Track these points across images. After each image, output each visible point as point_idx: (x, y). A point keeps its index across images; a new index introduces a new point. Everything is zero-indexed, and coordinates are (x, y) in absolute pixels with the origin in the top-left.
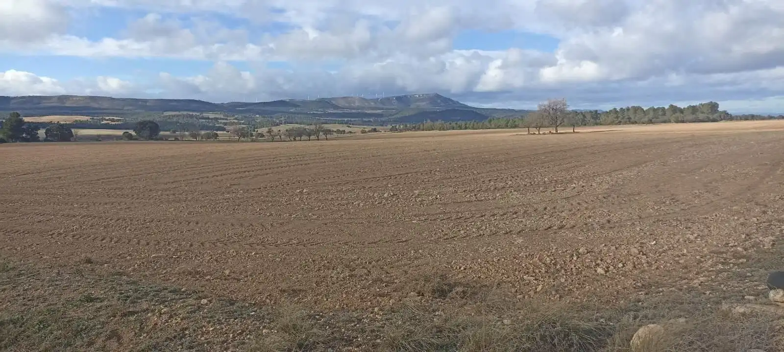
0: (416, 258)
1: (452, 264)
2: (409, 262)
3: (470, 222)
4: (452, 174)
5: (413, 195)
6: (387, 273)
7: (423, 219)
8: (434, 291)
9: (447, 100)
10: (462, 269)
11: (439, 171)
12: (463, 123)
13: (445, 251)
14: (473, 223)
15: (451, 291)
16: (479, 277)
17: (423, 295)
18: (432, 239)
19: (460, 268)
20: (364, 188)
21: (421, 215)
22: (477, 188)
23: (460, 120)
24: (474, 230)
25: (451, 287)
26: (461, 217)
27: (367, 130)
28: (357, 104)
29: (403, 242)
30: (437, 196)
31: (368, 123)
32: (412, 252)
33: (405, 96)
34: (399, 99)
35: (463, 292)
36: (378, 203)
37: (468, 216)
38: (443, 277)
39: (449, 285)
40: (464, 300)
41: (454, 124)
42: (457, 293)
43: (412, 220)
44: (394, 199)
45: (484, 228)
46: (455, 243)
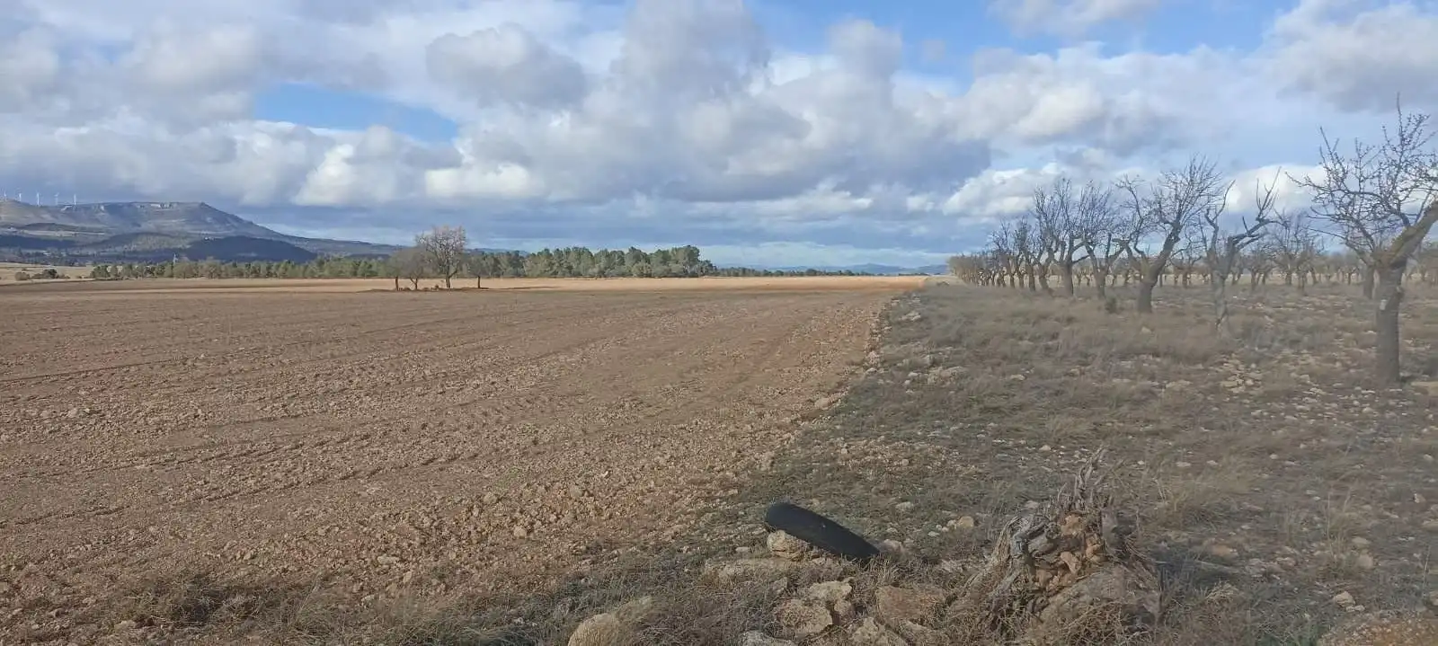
0: (140, 546)
1: (225, 548)
2: (124, 555)
3: (269, 462)
4: (234, 365)
5: (139, 411)
6: (65, 585)
7: (162, 460)
8: (176, 614)
9: (222, 218)
10: (247, 557)
11: (204, 360)
12: (263, 266)
13: (210, 525)
14: (276, 462)
15: (217, 607)
16: (285, 570)
17: (151, 623)
18: (181, 500)
19: (242, 557)
20: (15, 399)
21: (156, 453)
22: (288, 392)
23: (254, 259)
24: (278, 475)
25: (218, 598)
26: (250, 452)
27: (32, 274)
28: (4, 217)
29: (111, 512)
30: (196, 410)
31: (39, 259)
32: (131, 532)
33: (130, 205)
34: (113, 209)
35: (247, 605)
36: (50, 432)
37: (267, 449)
38: (199, 579)
39: (214, 595)
40: (247, 623)
41: (242, 266)
42: (231, 609)
43: (133, 465)
44: (92, 422)
45: (300, 469)
46: (233, 504)
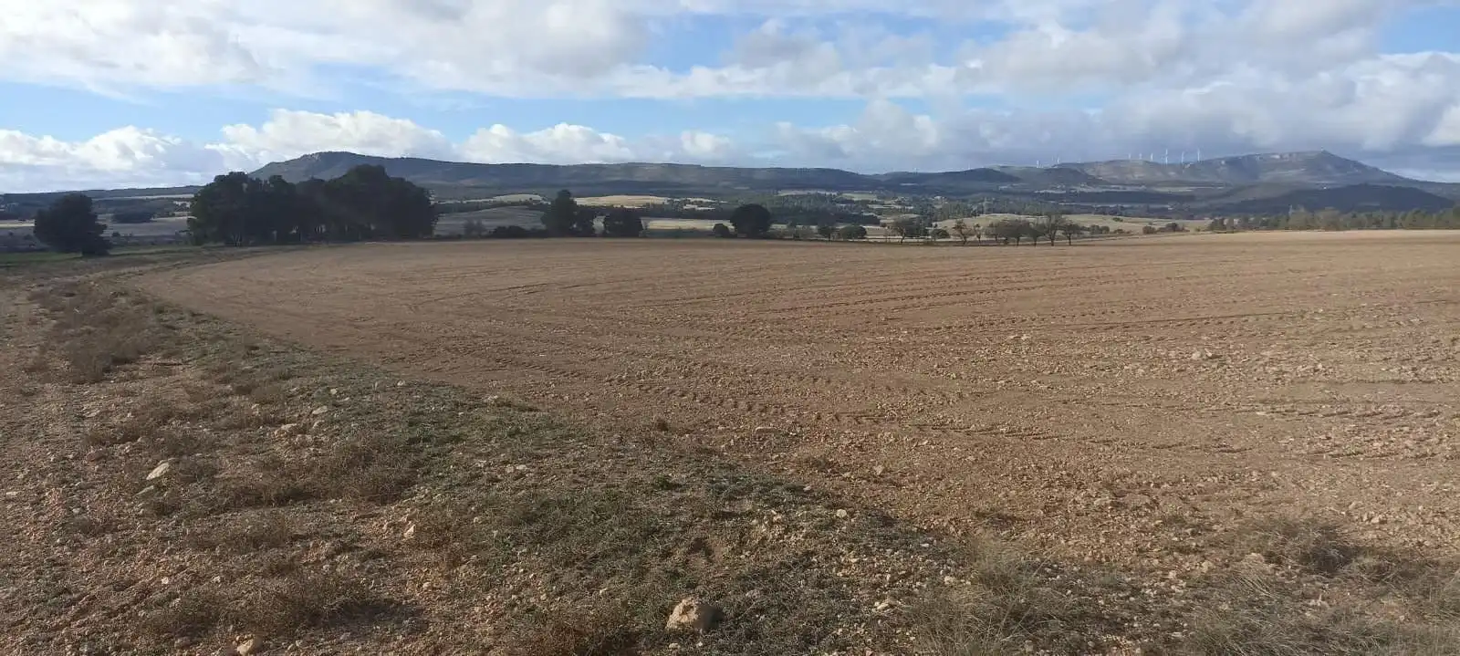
0: (1263, 488)
1: (1350, 507)
2: (1247, 494)
3: (1398, 426)
4: (1356, 322)
5: (1258, 360)
6: (1196, 509)
7: (1283, 410)
8: (1305, 559)
9: (1343, 164)
10: (1376, 520)
11: (1322, 314)
12: (1387, 216)
13: (1333, 481)
14: (1406, 429)
15: (1346, 563)
16: (1420, 544)
17: (1279, 562)
18: (1303, 452)
19: (1369, 519)
20: (1147, 339)
21: (1276, 402)
22: (1418, 355)
23: (1377, 208)
24: (1408, 442)
25: (1349, 554)
26: (1375, 414)
27: (1157, 228)
28: (1137, 176)
29: (1234, 452)
30: (1316, 364)
31: (1162, 214)
32: (1254, 473)
33: (1249, 157)
34: (1234, 163)
35: (1380, 569)
36: (1178, 371)
37: (1394, 412)
38: (1328, 531)
39: (1343, 550)
40: (1379, 587)
41: (1362, 216)
42: (1362, 568)
43: (1254, 410)
44: (1215, 366)
45: (1434, 439)
46: (1358, 465)
